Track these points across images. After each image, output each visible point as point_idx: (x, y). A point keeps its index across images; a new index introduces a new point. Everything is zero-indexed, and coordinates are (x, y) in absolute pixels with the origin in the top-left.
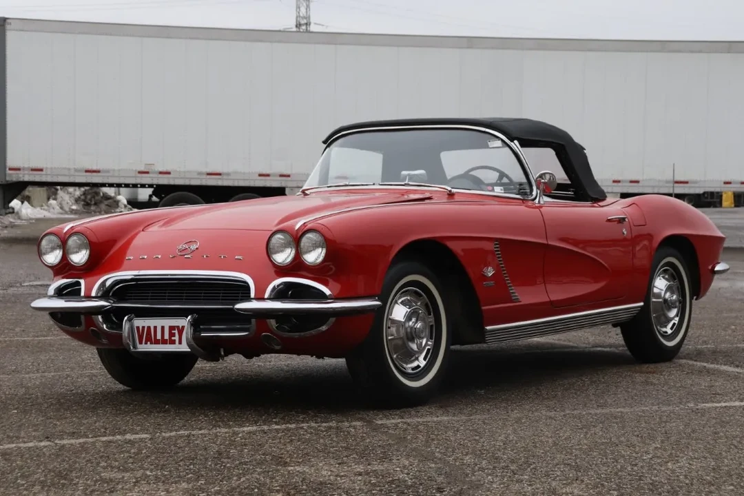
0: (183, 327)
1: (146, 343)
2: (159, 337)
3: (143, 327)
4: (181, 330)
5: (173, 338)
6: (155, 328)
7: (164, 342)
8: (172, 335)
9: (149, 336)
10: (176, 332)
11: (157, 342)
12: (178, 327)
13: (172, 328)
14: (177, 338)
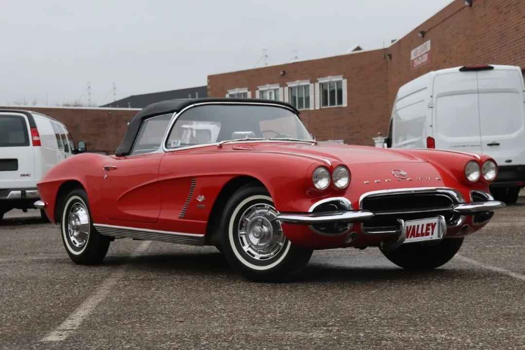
0: (435, 224)
1: (411, 237)
2: (420, 232)
3: (411, 226)
4: (433, 226)
5: (428, 232)
6: (418, 226)
7: (422, 235)
8: (428, 229)
9: (413, 232)
10: (431, 227)
11: (418, 235)
12: (432, 224)
13: (428, 225)
14: (430, 231)
